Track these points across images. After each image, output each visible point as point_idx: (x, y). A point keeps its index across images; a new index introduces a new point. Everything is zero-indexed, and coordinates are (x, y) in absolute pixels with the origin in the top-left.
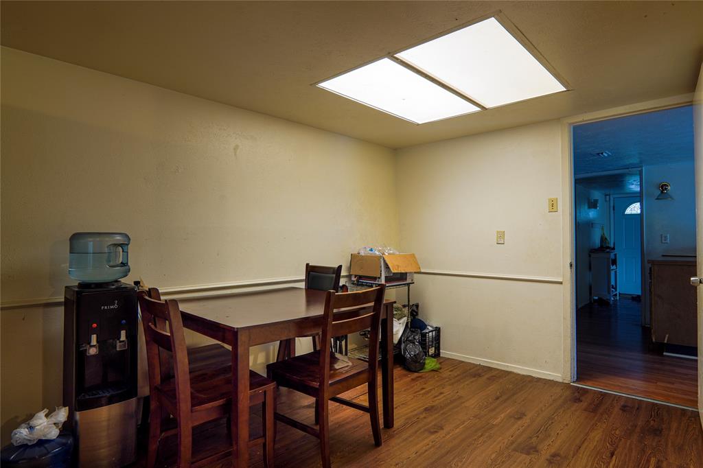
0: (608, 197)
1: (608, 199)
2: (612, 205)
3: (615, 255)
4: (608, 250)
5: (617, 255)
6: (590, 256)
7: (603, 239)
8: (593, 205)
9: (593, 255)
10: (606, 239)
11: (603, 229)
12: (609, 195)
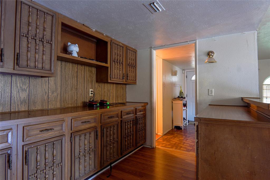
0: (184, 71)
1: (184, 72)
2: (186, 75)
3: (186, 101)
4: (182, 99)
5: (187, 102)
6: (172, 102)
7: (181, 93)
8: (174, 74)
9: (174, 102)
10: (182, 92)
11: (181, 87)
12: (185, 70)
